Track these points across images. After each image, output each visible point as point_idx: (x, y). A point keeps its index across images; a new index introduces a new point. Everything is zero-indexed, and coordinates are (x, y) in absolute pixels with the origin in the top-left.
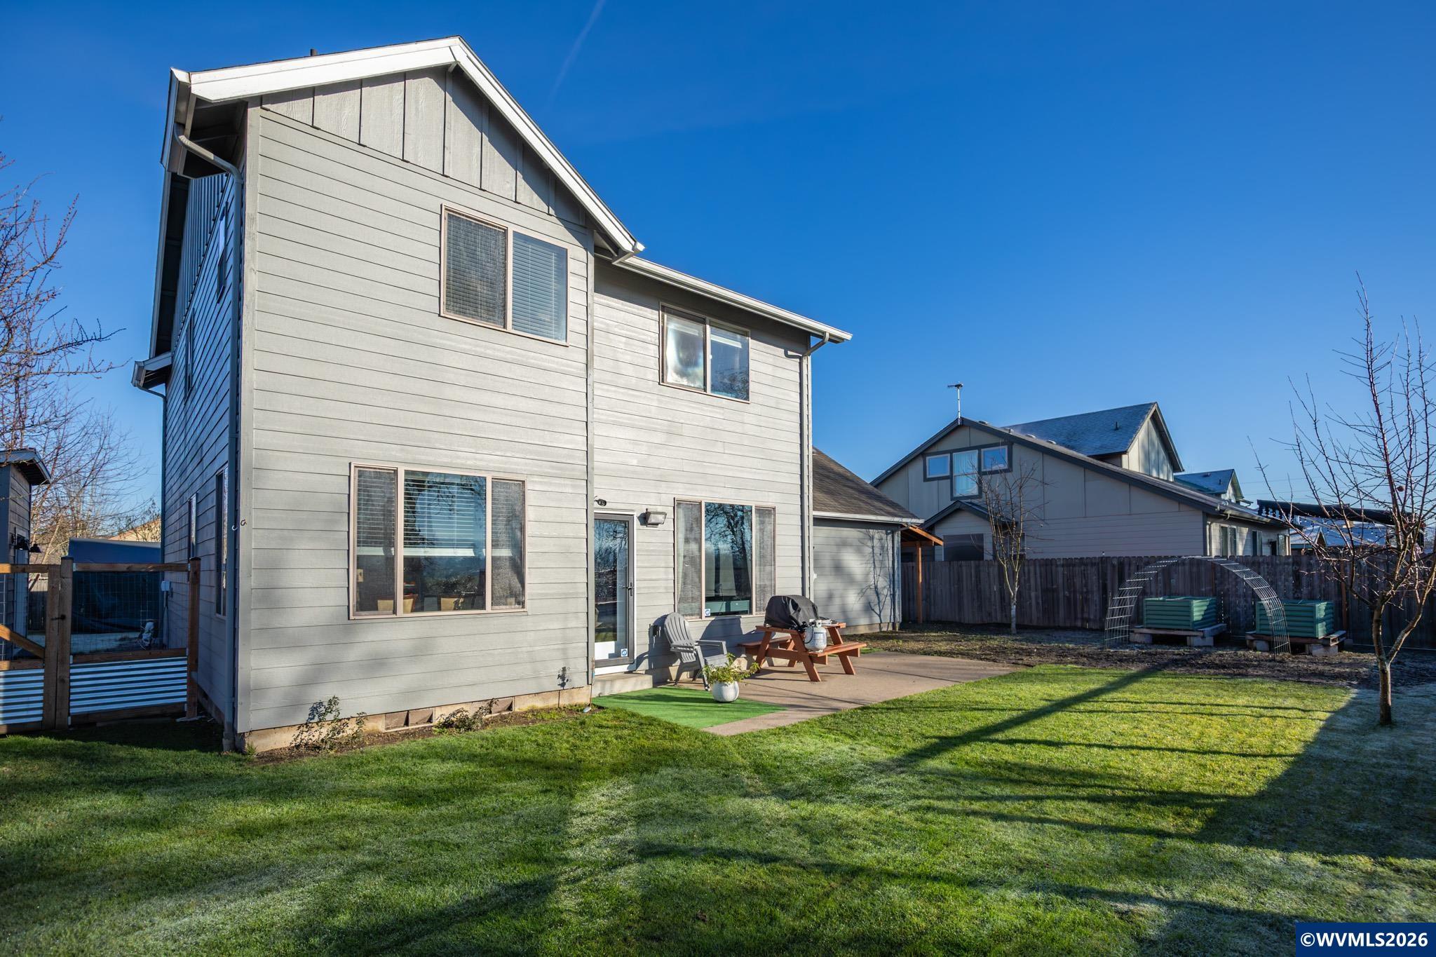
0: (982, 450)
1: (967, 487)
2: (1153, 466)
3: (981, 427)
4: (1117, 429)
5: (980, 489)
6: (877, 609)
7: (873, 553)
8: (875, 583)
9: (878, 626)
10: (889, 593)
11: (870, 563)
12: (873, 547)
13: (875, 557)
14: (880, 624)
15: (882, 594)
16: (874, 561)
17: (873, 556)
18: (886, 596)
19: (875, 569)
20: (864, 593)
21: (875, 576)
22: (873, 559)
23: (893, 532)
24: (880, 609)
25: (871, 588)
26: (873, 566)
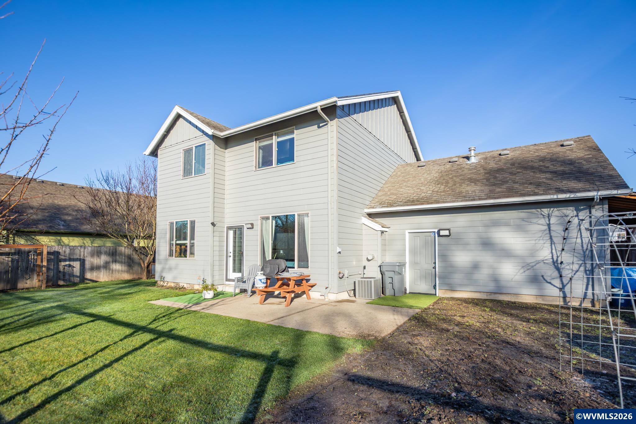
6: (557, 283)
7: (550, 230)
8: (553, 258)
9: (561, 299)
10: (582, 269)
11: (543, 240)
12: (549, 225)
13: (553, 234)
14: (565, 297)
15: (569, 269)
16: (551, 238)
17: (550, 233)
18: (577, 271)
19: (553, 245)
20: (533, 267)
21: (554, 251)
22: (548, 235)
23: (590, 208)
24: (562, 283)
25: (544, 263)
26: (550, 242)
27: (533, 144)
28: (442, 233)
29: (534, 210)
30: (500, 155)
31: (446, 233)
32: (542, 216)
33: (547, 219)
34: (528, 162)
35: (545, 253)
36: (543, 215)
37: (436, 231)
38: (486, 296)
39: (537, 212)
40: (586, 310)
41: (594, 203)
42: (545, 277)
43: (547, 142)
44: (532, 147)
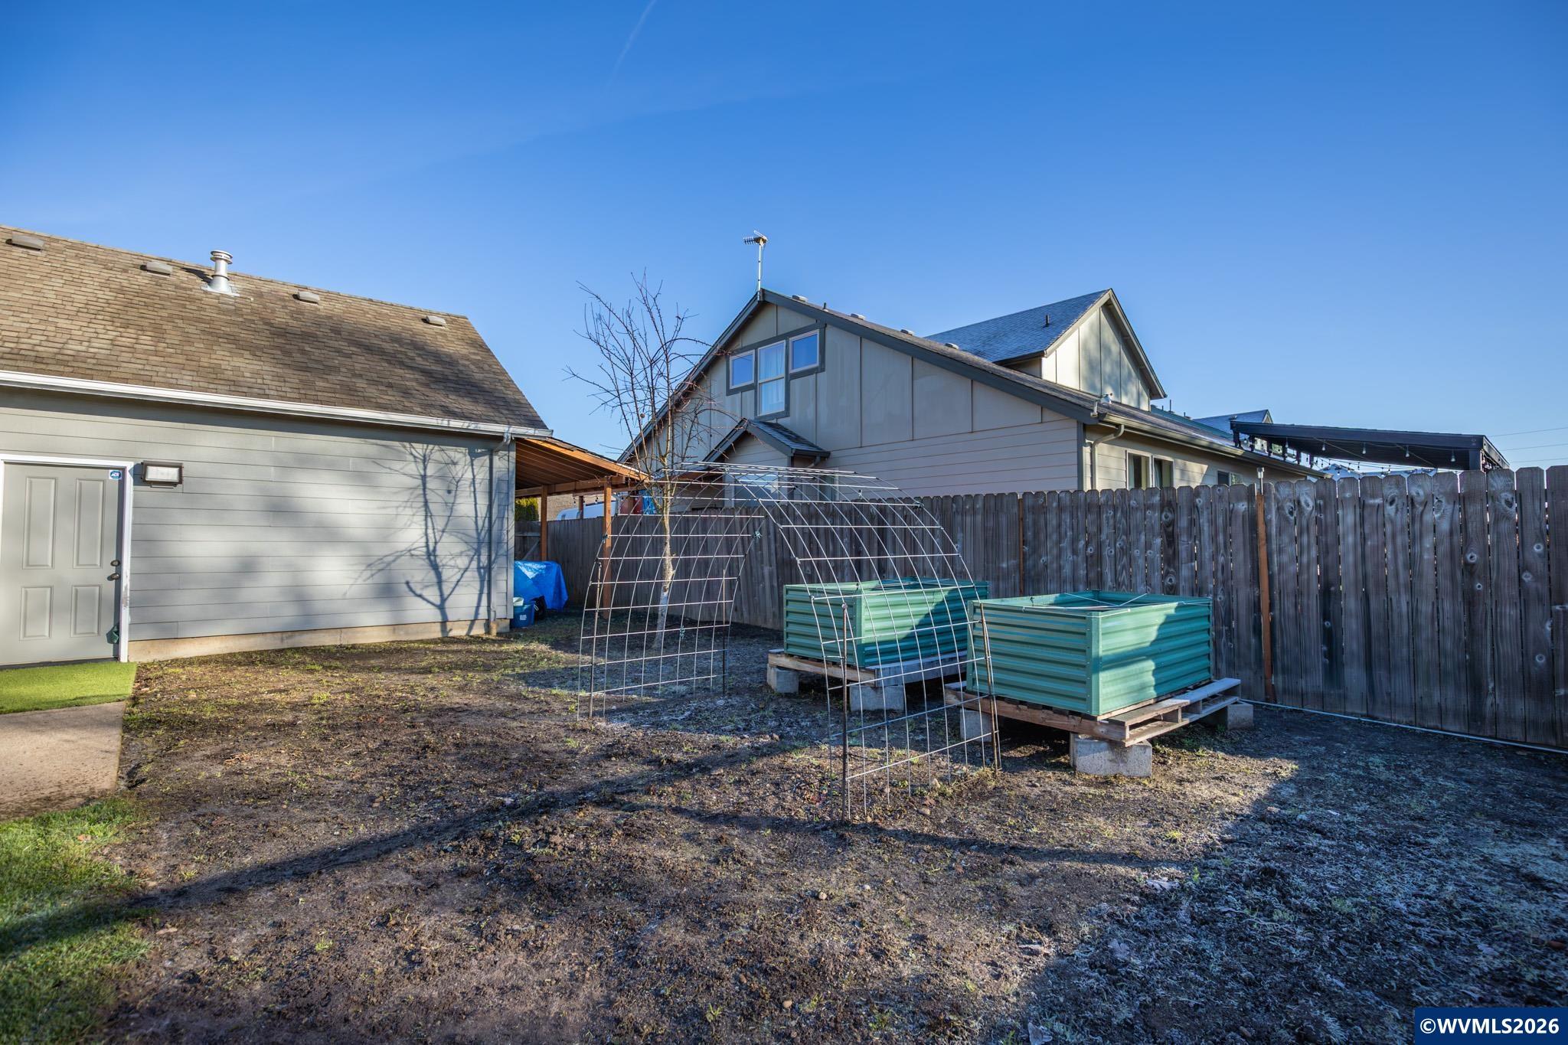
0: (792, 339)
1: (772, 401)
2: (1106, 383)
3: (795, 305)
4: (1047, 325)
5: (787, 407)
6: (432, 594)
7: (424, 489)
8: (427, 546)
9: (438, 627)
10: (474, 564)
11: (411, 507)
12: (424, 477)
13: (430, 496)
14: (444, 622)
15: (453, 567)
16: (426, 503)
17: (425, 495)
18: (466, 570)
19: (429, 519)
20: (389, 564)
21: (430, 531)
22: (422, 499)
23: (491, 453)
24: (442, 595)
25: (412, 555)
26: (423, 513)
27: (368, 297)
28: (153, 474)
29: (396, 444)
30: (296, 297)
31: (171, 474)
32: (411, 458)
33: (421, 466)
34: (369, 334)
35: (412, 535)
36: (415, 457)
37: (129, 465)
38: (279, 642)
39: (403, 449)
40: (477, 640)
41: (501, 445)
42: (412, 585)
43: (394, 302)
44: (365, 303)
